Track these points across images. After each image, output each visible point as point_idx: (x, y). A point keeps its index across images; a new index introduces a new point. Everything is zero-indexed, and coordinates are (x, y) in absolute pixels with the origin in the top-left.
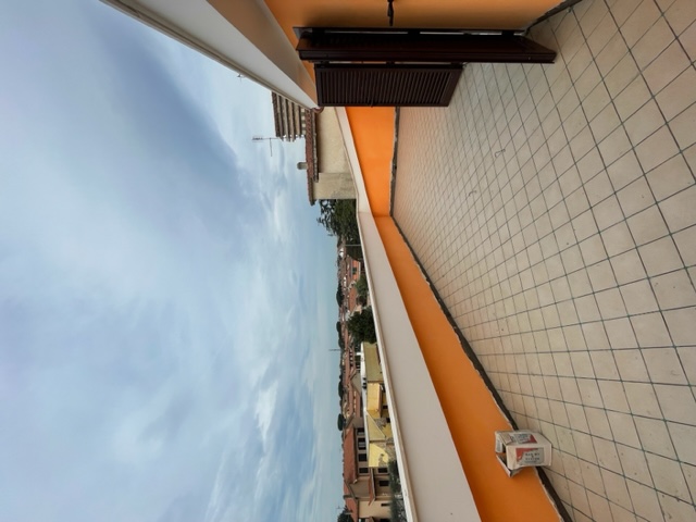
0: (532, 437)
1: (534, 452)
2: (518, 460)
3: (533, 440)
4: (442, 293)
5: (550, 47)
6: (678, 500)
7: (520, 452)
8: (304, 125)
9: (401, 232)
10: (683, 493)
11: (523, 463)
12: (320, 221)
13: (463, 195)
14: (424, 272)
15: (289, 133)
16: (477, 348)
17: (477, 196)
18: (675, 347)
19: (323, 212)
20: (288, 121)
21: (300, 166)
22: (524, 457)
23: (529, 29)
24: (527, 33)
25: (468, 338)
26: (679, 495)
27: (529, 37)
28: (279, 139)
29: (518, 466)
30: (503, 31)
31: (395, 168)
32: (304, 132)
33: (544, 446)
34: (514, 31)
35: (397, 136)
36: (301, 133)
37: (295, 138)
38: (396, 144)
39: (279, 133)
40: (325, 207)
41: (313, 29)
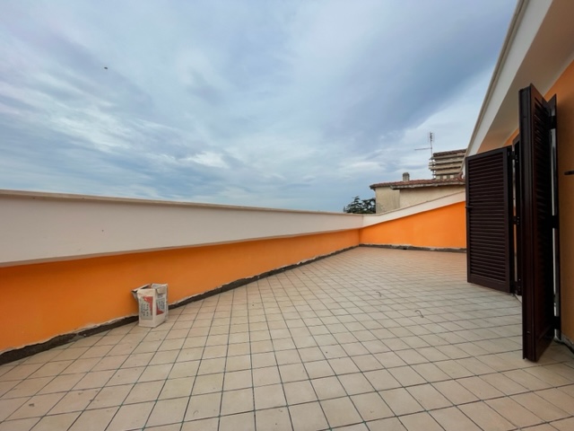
0: (161, 312)
1: (149, 312)
2: (144, 298)
3: (159, 312)
4: (289, 272)
5: (542, 358)
6: (91, 401)
7: (150, 300)
8: (445, 177)
9: (345, 250)
10: (95, 404)
11: (142, 302)
12: (357, 199)
13: (377, 288)
14: (308, 262)
15: (437, 164)
16: (241, 291)
17: (377, 297)
18: (219, 416)
19: (365, 201)
20: (449, 163)
21: (406, 175)
22: (146, 303)
23: (563, 344)
24: (557, 342)
25: (249, 285)
26: (95, 402)
27: (553, 343)
28: (431, 156)
29: (139, 297)
30: (559, 318)
31: (405, 248)
32: (439, 178)
33: (153, 321)
34: (559, 329)
35: (436, 250)
36: (437, 175)
37: (433, 170)
38: (428, 250)
39: (437, 156)
40: (369, 204)
41: (555, 117)
